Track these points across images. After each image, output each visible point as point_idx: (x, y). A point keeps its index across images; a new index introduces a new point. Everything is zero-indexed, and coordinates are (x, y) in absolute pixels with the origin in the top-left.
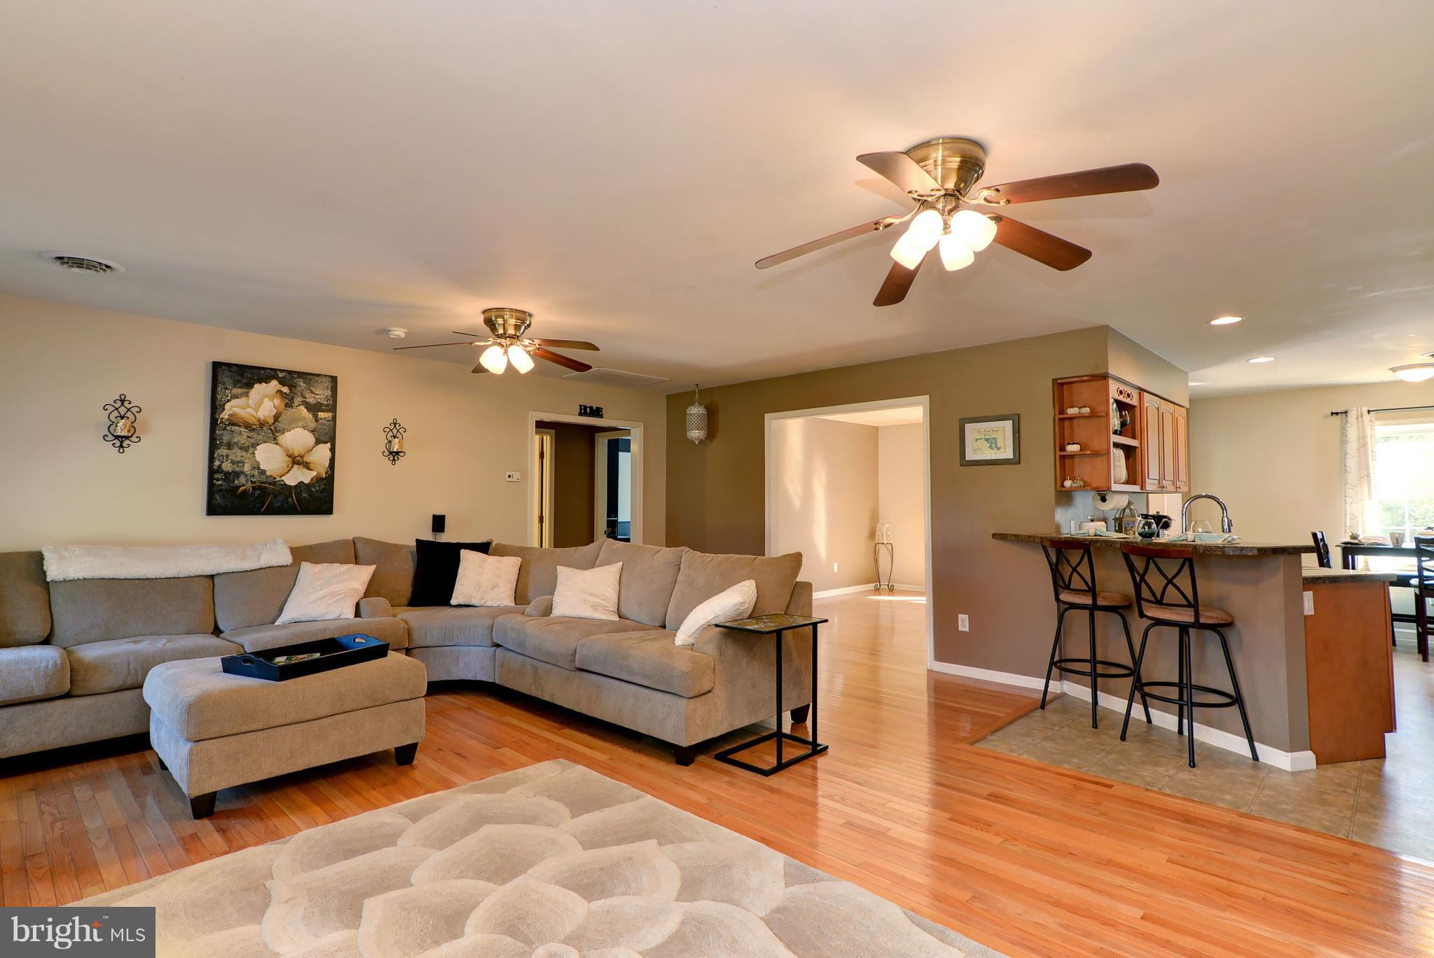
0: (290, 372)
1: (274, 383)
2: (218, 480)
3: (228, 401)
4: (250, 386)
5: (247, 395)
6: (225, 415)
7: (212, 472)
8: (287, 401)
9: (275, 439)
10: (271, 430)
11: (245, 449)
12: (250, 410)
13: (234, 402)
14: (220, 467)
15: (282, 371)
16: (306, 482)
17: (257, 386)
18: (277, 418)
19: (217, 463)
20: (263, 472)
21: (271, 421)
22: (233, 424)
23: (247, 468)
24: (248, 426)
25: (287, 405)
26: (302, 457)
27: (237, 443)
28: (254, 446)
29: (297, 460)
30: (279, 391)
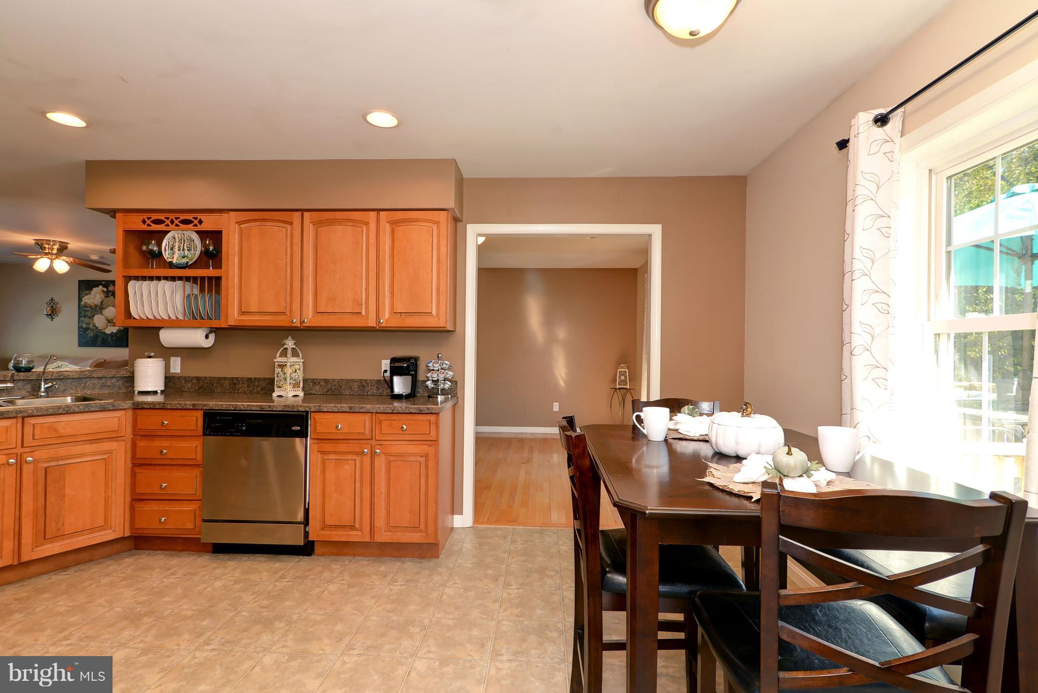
0: (107, 281)
1: (101, 287)
2: (81, 331)
3: (84, 297)
4: (92, 290)
5: (90, 293)
6: (82, 303)
7: (80, 328)
8: (105, 295)
9: (101, 313)
10: (99, 309)
11: (90, 318)
12: (91, 300)
13: (86, 297)
14: (81, 326)
15: (104, 281)
16: (115, 332)
17: (94, 289)
18: (102, 303)
19: (80, 324)
20: (97, 328)
21: (99, 304)
22: (86, 307)
23: (91, 326)
24: (91, 307)
25: (106, 297)
26: (112, 320)
27: (87, 315)
28: (93, 316)
29: (110, 321)
30: (103, 291)
